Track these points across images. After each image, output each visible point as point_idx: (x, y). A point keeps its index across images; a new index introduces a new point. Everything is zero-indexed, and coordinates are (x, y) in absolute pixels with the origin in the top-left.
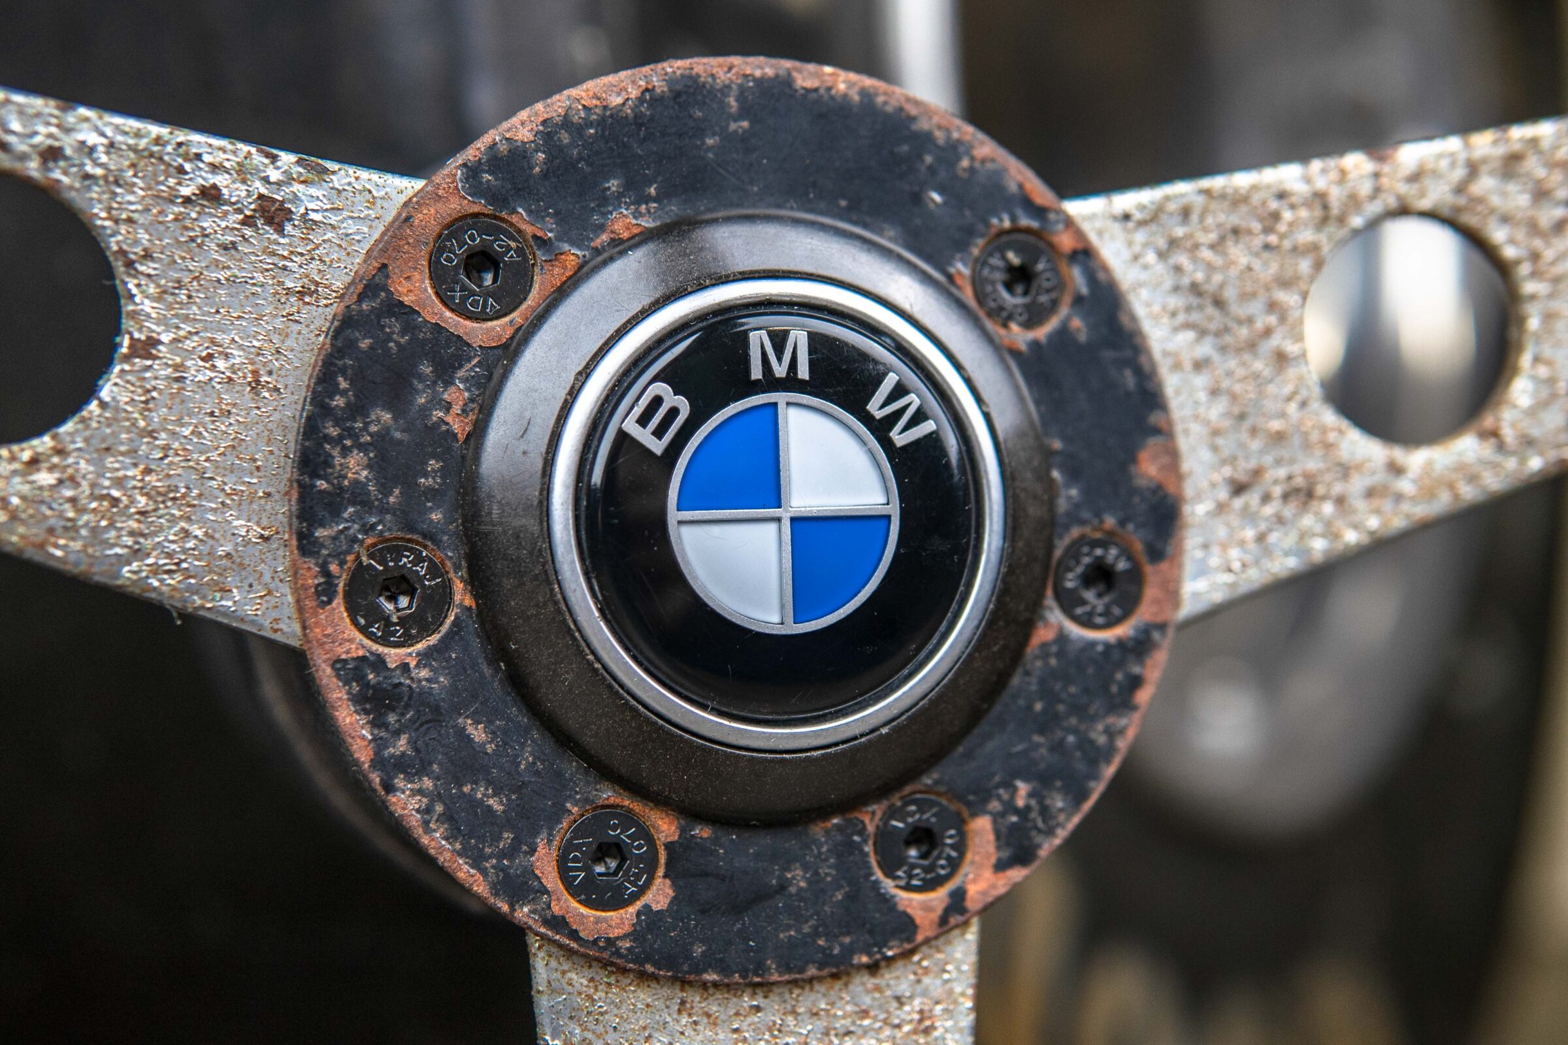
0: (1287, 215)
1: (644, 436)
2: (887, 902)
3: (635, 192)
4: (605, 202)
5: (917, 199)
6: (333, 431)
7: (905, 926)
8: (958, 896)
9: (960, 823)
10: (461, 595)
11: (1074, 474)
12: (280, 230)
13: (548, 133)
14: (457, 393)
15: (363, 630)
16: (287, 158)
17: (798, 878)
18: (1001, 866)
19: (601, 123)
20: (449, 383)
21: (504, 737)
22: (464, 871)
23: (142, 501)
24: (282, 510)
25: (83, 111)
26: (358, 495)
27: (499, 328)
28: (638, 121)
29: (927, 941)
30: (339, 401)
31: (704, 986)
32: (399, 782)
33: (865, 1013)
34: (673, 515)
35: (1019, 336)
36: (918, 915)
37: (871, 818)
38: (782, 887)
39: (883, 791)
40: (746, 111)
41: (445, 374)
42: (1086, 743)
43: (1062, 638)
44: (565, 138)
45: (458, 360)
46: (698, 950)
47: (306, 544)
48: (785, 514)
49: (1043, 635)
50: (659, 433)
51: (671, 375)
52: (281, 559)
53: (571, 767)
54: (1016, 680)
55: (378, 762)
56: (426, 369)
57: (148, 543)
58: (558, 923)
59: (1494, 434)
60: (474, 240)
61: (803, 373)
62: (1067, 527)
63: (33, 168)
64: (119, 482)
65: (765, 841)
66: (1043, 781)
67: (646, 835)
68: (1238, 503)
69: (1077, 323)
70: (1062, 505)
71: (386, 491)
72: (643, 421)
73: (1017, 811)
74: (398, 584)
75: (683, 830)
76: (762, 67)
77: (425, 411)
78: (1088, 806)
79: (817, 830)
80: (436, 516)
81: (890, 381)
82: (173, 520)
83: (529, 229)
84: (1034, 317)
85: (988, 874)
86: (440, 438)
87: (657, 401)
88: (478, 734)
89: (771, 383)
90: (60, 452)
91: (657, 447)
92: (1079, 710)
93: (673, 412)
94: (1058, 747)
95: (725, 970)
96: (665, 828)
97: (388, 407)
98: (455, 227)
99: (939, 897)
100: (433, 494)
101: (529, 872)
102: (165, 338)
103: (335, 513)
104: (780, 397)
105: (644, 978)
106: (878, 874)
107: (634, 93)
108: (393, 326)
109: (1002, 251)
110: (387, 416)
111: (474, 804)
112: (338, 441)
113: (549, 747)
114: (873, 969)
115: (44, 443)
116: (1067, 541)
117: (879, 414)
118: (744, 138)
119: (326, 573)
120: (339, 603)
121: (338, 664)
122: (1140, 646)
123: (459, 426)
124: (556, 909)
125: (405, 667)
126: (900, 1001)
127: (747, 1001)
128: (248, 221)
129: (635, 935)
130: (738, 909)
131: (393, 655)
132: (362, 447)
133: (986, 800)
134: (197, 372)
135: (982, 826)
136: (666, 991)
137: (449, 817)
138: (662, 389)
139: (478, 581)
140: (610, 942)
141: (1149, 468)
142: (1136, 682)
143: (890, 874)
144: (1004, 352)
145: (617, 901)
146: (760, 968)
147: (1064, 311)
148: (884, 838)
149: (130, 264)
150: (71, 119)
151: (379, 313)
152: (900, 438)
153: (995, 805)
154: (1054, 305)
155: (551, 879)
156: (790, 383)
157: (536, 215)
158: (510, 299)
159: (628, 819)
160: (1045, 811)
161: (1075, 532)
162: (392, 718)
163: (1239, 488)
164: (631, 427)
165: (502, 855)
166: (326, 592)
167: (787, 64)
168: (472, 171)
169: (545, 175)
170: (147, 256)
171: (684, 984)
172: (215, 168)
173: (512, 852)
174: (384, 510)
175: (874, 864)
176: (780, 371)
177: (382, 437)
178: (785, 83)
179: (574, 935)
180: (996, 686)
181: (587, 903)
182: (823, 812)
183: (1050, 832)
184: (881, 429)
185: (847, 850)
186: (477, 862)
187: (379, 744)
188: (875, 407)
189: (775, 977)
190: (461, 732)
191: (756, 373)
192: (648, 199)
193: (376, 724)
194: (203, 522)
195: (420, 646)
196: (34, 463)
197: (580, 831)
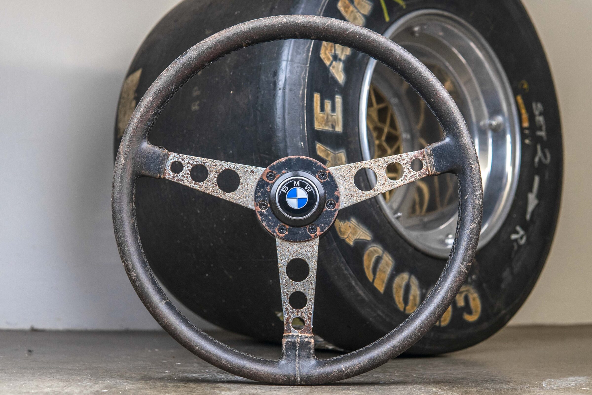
0: (351, 168)
1: (284, 191)
2: (309, 235)
3: (285, 169)
4: (282, 170)
5: (312, 168)
6: (258, 191)
7: (311, 237)
8: (316, 234)
9: (316, 228)
10: (269, 205)
11: (328, 194)
12: (253, 173)
13: (277, 164)
14: (268, 188)
15: (260, 209)
16: (254, 167)
17: (300, 232)
18: (320, 232)
19: (282, 162)
20: (268, 187)
21: (273, 218)
22: (269, 230)
23: (242, 197)
24: (253, 198)
25: (237, 164)
26: (260, 197)
27: (272, 181)
28: (285, 162)
29: (313, 239)
30: (258, 188)
31: (292, 242)
32: (263, 222)
33: (307, 245)
34: (287, 198)
35: (322, 181)
36: (312, 236)
37: (307, 227)
38: (299, 233)
39: (308, 224)
40: (296, 161)
41: (267, 186)
42: (329, 220)
43: (327, 210)
44: (278, 164)
45: (269, 184)
46: (290, 238)
47: (255, 201)
48: (297, 198)
49: (325, 210)
50: (285, 191)
51: (287, 186)
52: (253, 202)
53: (279, 221)
54: (322, 214)
55: (261, 220)
56: (266, 185)
57: (242, 201)
58: (277, 235)
59: (374, 190)
60: (270, 174)
61: (299, 185)
62: (327, 199)
63: (233, 169)
64: (240, 196)
65: (297, 229)
66: (325, 224)
67: (286, 227)
68: (346, 197)
69: (328, 180)
70: (327, 197)
71: (262, 196)
72: (284, 190)
73: (322, 227)
74: (264, 205)
75: (289, 227)
76: (297, 157)
77: (266, 189)
78: (329, 226)
79: (302, 228)
80: (267, 198)
81: (307, 186)
82: (244, 199)
83: (275, 172)
84: (324, 179)
85: (319, 232)
86: (267, 192)
87: (285, 188)
88: (270, 218)
89: (296, 186)
90: (235, 193)
91: (285, 192)
92: (329, 217)
93: (287, 189)
94: (326, 221)
95: (293, 240)
96: (287, 227)
97: (262, 189)
98: (269, 173)
99: (314, 234)
100: (266, 196)
101: (275, 230)
102: (244, 183)
103: (258, 198)
104: (297, 187)
105: (286, 241)
106: (308, 232)
107: (285, 160)
108: (263, 182)
109: (321, 173)
110: (262, 190)
111: (270, 224)
112: (258, 192)
113: (277, 219)
114: (308, 241)
115: (233, 192)
116: (327, 201)
117: (306, 189)
118: (295, 163)
119: (257, 203)
120: (258, 206)
121: (258, 211)
122: (335, 211)
123: (269, 190)
124: (277, 234)
125: (264, 212)
126: (311, 244)
127: (296, 244)
128: (251, 173)
129: (285, 236)
130: (294, 235)
131: (263, 211)
132: (260, 192)
133: (319, 225)
134: (246, 186)
135: (318, 228)
136: (288, 242)
137: (267, 225)
138: (286, 187)
139: (270, 204)
140: (282, 237)
141: (336, 193)
142: (335, 214)
143: (309, 232)
144: (321, 183)
145: (283, 234)
146: (296, 240)
147: (327, 178)
148: (309, 229)
149: (241, 177)
150: (236, 165)
151: (262, 180)
152: (308, 191)
153: (320, 226)
154: (326, 178)
155: (277, 231)
156: (298, 186)
157: (276, 171)
158: (273, 179)
159: (284, 226)
160: (325, 227)
161: (328, 200)
162: (263, 216)
163: (347, 196)
164: (283, 190)
165: (273, 229)
166: (257, 205)
167: (299, 156)
168: (270, 167)
169: (277, 168)
170: (242, 176)
171: (290, 241)
172: (248, 168)
173: (274, 228)
174: (262, 198)
175: (308, 231)
176: (297, 185)
177: (262, 191)
178: (299, 158)
179: (279, 236)
180: (320, 214)
181: (280, 233)
182: (302, 226)
183: (325, 229)
184: (306, 190)
185: (305, 230)
186: (270, 229)
187: (262, 219)
188: (306, 188)
189: (298, 241)
190: (269, 218)
191: (294, 185)
192: (286, 169)
193: (261, 217)
194: (247, 199)
195: (265, 210)
196: (233, 194)
197: (280, 227)
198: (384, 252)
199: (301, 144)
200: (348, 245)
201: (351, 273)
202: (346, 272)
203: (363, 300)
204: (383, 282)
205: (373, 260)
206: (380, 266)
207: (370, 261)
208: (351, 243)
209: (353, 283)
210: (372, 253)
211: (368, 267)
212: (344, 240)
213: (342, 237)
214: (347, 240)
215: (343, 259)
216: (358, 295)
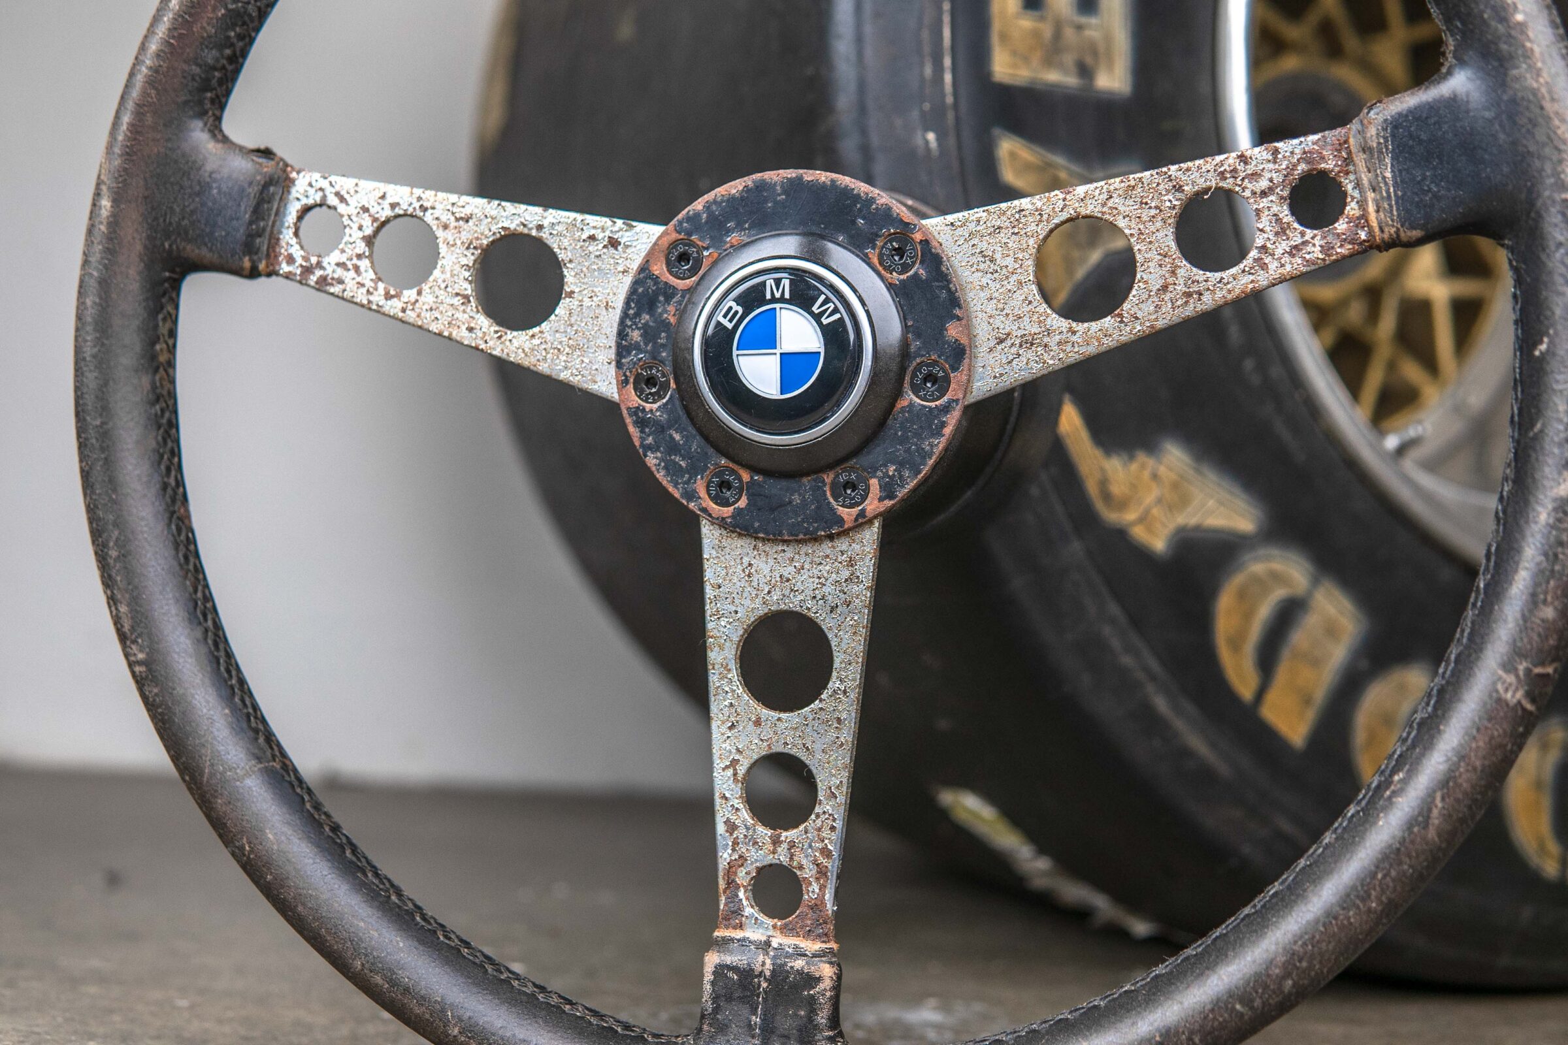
0: (1023, 220)
1: (725, 322)
2: (833, 510)
3: (740, 227)
4: (728, 231)
5: (854, 222)
6: (629, 323)
7: (840, 521)
8: (863, 511)
9: (866, 481)
10: (673, 385)
11: (918, 335)
12: (616, 249)
13: (707, 207)
14: (671, 308)
15: (639, 397)
16: (619, 222)
17: (796, 499)
18: (881, 499)
19: (728, 200)
20: (669, 304)
21: (687, 438)
22: (671, 489)
23: (567, 350)
24: (612, 354)
25: (551, 211)
26: (637, 347)
27: (689, 282)
28: (742, 198)
29: (850, 529)
30: (631, 312)
31: (763, 540)
32: (649, 453)
33: (827, 556)
34: (735, 352)
35: (896, 277)
36: (845, 517)
37: (828, 478)
38: (790, 502)
39: (830, 467)
40: (785, 192)
41: (668, 298)
42: (920, 449)
43: (911, 405)
44: (714, 207)
45: (673, 295)
46: (757, 525)
47: (619, 365)
48: (778, 351)
49: (902, 403)
50: (731, 321)
51: (737, 300)
52: (612, 370)
53: (711, 451)
54: (890, 422)
55: (642, 445)
56: (661, 298)
57: (569, 365)
58: (704, 510)
59: (1121, 315)
60: (681, 249)
61: (787, 296)
62: (915, 358)
63: (534, 233)
64: (561, 343)
65: (784, 483)
66: (901, 465)
67: (740, 479)
68: (999, 347)
69: (921, 271)
70: (913, 349)
71: (646, 345)
72: (725, 316)
73: (889, 477)
74: (650, 381)
75: (752, 478)
76: (791, 173)
77: (661, 314)
78: (920, 477)
79: (805, 480)
80: (664, 354)
81: (823, 297)
82: (579, 356)
83: (700, 243)
84: (905, 268)
85: (876, 502)
86: (665, 325)
87: (731, 308)
88: (677, 437)
89: (774, 300)
90: (541, 332)
91: (730, 326)
92: (917, 435)
93: (736, 312)
94: (908, 451)
95: (767, 533)
96: (746, 476)
97: (648, 313)
98: (674, 245)
99: (855, 511)
100: (663, 346)
101: (695, 491)
102: (577, 290)
103: (629, 353)
104: (777, 306)
105: (740, 535)
106: (831, 500)
107: (741, 188)
108: (650, 282)
109: (891, 241)
110: (647, 317)
111: (676, 463)
112: (630, 327)
113: (703, 442)
114: (831, 537)
115: (536, 330)
116: (914, 364)
117: (817, 312)
118: (782, 203)
119: (625, 375)
120: (631, 387)
121: (628, 409)
122: (946, 409)
123: (672, 320)
124: (704, 505)
125: (651, 411)
126: (842, 553)
127: (780, 548)
128: (605, 247)
129: (733, 516)
130: (772, 510)
131: (648, 406)
132: (639, 329)
133: (875, 472)
134: (587, 302)
135: (874, 482)
136: (748, 541)
137: (666, 468)
138: (733, 304)
139: (675, 380)
140: (723, 519)
141: (953, 331)
142: (943, 425)
143: (837, 501)
144: (890, 287)
145: (727, 504)
146: (780, 534)
147: (917, 266)
148: (834, 486)
149: (565, 264)
150: (546, 214)
151: (646, 278)
152: (825, 321)
153: (879, 474)
154: (914, 263)
155: (702, 493)
156: (782, 300)
157: (702, 239)
158: (694, 271)
159: (733, 472)
160: (901, 477)
161: (918, 360)
162: (647, 430)
163: (1001, 341)
164: (721, 319)
165: (685, 483)
166: (626, 382)
167: (801, 171)
168: (680, 222)
169: (706, 222)
170: (571, 261)
171: (756, 538)
172: (594, 228)
173: (688, 482)
174: (646, 352)
175: (828, 494)
176: (778, 295)
177: (646, 325)
178: (800, 178)
179: (710, 515)
180: (882, 424)
181: (716, 503)
182: (807, 474)
183: (903, 487)
184: (817, 318)
185: (818, 490)
186: (676, 485)
187: (642, 439)
188: (815, 309)
189: (786, 538)
190: (671, 436)
191: (768, 296)
192: (745, 229)
193: (642, 432)
194: (588, 357)
195: (658, 404)
196: (533, 336)
197: (716, 475)
198: (1315, 582)
199: (927, 142)
200: (1142, 554)
201: (1154, 664)
202: (1127, 660)
203: (1205, 777)
204: (1307, 701)
205: (1264, 611)
206: (1300, 637)
207: (1248, 616)
208: (1159, 544)
209: (1161, 704)
210: (1263, 584)
211: (1236, 644)
212: (1121, 534)
213: (1111, 516)
214: (1139, 533)
215: (1114, 609)
216: (1185, 753)
